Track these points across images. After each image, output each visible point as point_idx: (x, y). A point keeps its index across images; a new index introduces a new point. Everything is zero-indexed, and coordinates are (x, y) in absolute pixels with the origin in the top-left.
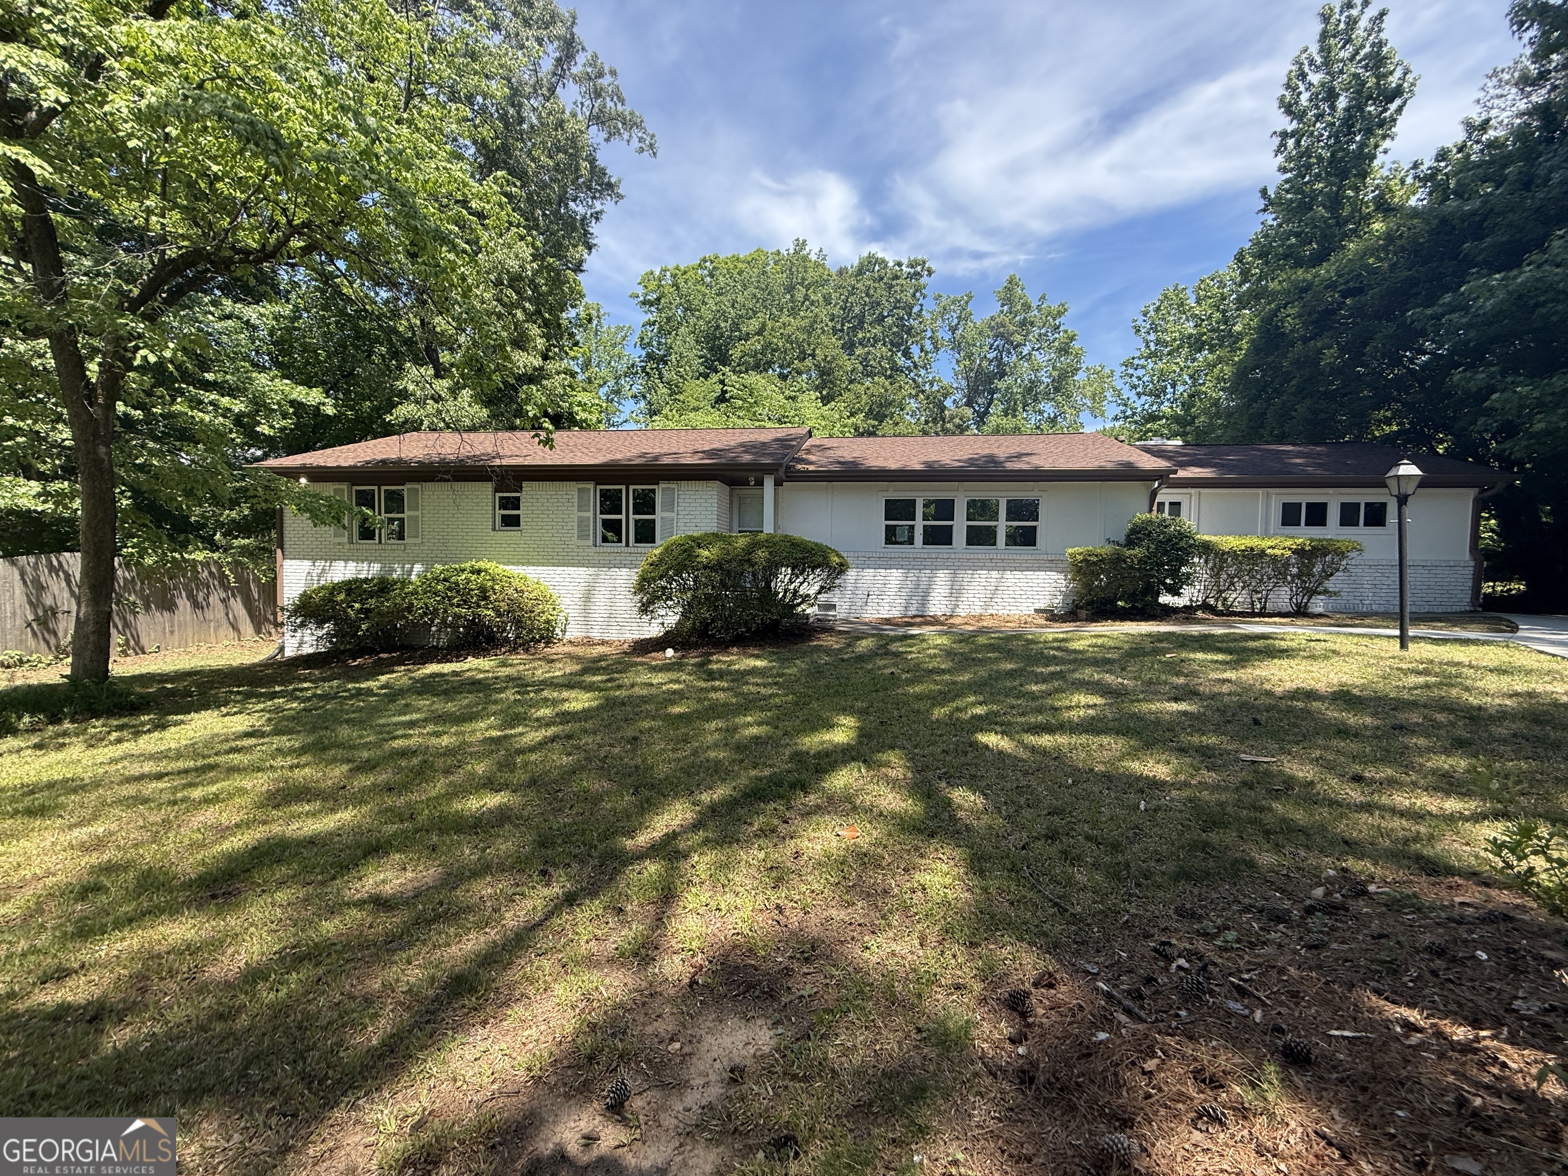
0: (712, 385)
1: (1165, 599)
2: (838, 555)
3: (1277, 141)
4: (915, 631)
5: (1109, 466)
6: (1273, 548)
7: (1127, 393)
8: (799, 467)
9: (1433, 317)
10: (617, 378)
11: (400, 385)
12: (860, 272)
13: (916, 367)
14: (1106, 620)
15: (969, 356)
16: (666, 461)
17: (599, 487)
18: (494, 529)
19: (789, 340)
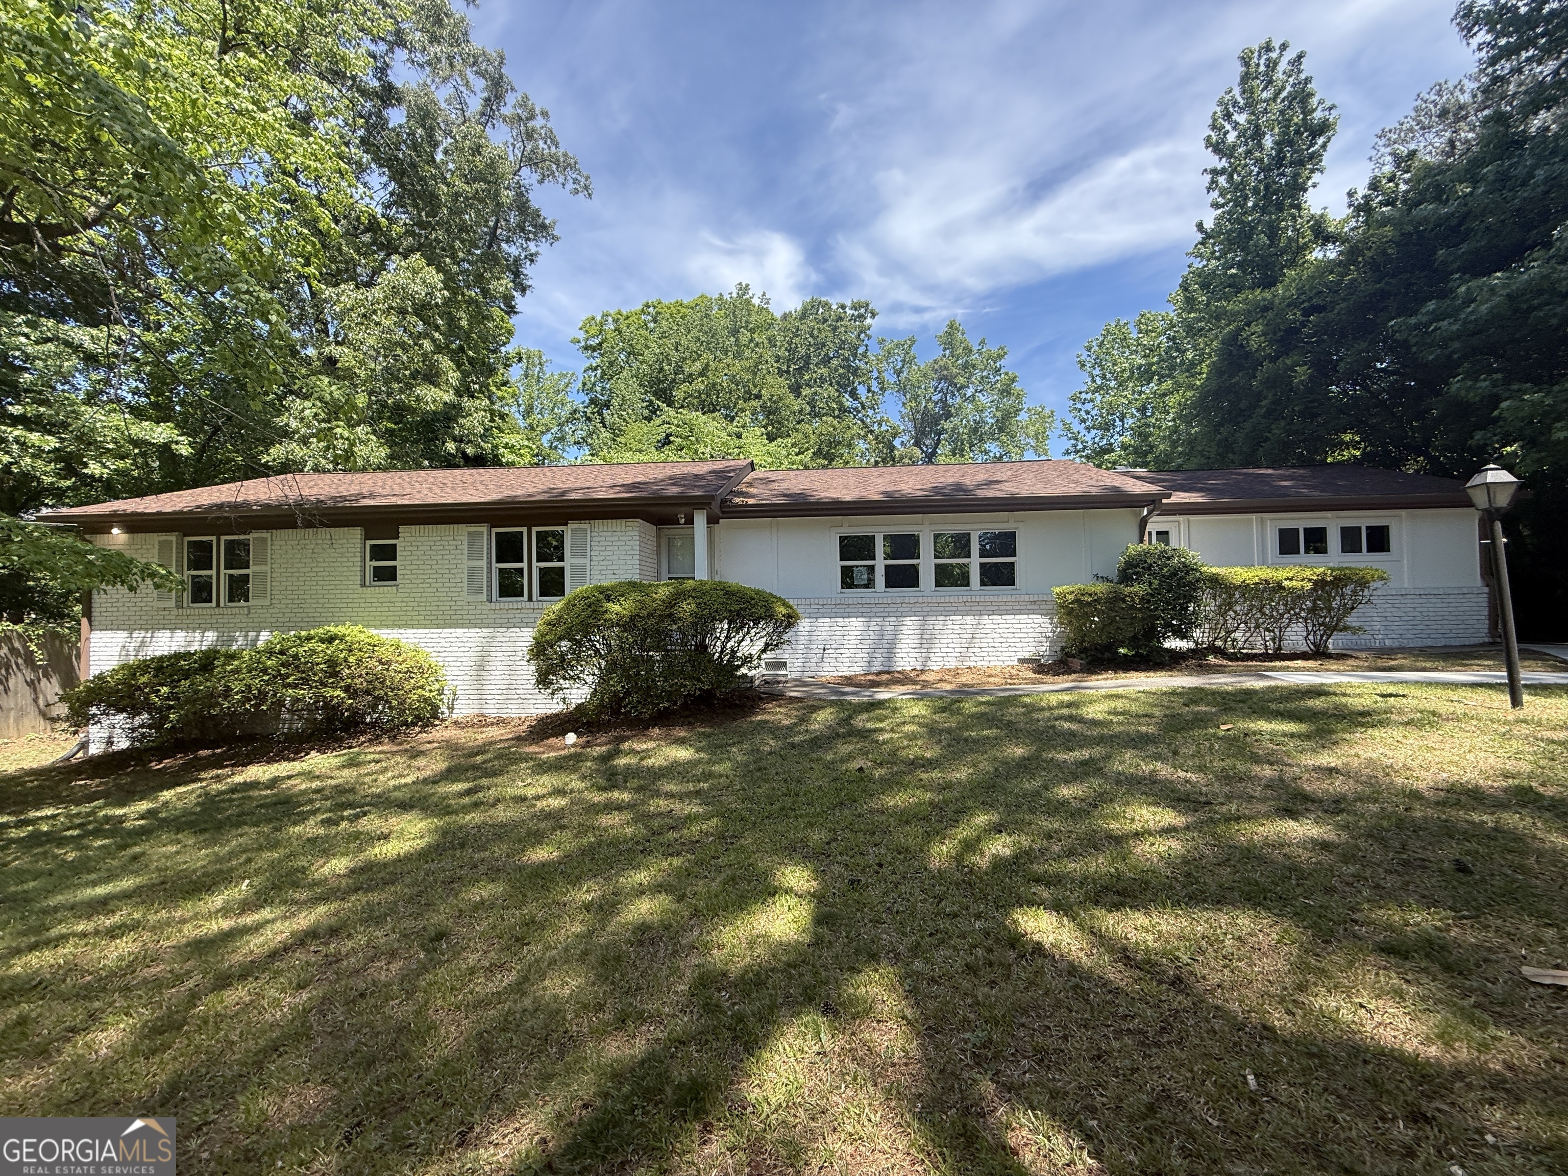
0: (656, 429)
1: (1173, 643)
2: (785, 604)
3: (1208, 178)
4: (883, 694)
5: (1094, 491)
6: (1291, 579)
7: (1077, 427)
8: (737, 500)
9: (1416, 327)
10: (561, 425)
11: (281, 421)
12: (804, 316)
13: (863, 407)
14: (1106, 670)
15: (915, 398)
16: (574, 496)
17: (495, 530)
18: (363, 585)
19: (733, 379)
